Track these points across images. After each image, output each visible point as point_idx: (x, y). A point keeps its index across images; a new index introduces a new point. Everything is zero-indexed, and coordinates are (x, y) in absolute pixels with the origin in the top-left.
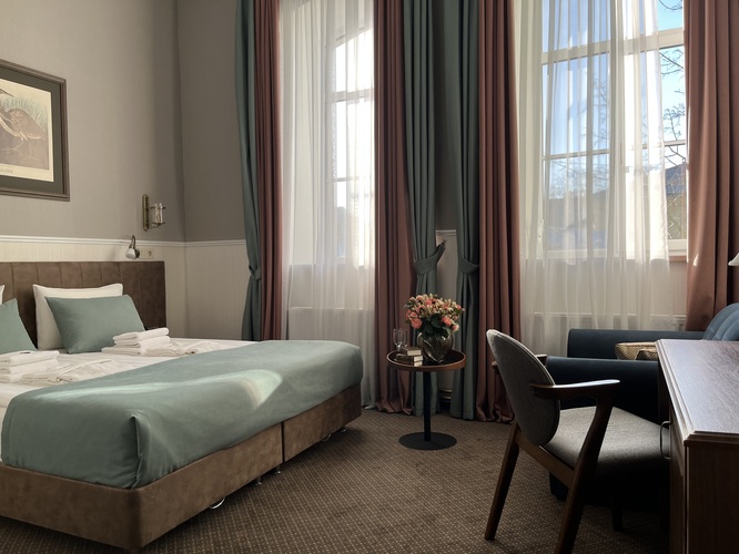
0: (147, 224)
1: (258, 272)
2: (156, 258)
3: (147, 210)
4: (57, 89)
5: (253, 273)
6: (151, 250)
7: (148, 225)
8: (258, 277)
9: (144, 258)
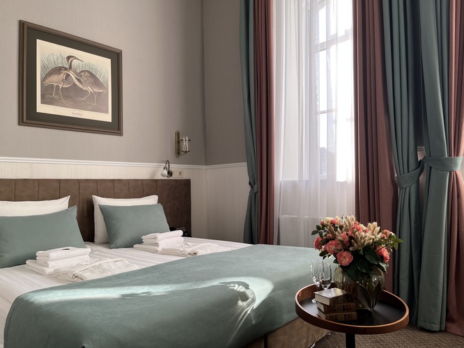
0: (178, 152)
1: (255, 187)
2: (185, 177)
3: (179, 142)
4: (115, 57)
5: (252, 187)
6: (180, 171)
7: (179, 154)
8: (255, 191)
9: (175, 176)
